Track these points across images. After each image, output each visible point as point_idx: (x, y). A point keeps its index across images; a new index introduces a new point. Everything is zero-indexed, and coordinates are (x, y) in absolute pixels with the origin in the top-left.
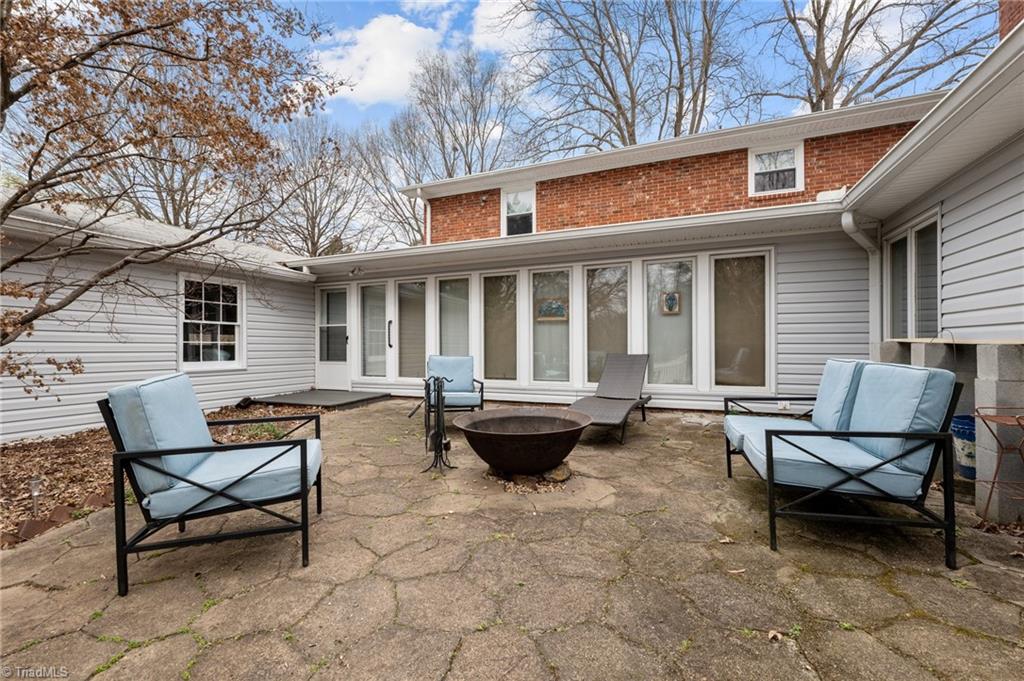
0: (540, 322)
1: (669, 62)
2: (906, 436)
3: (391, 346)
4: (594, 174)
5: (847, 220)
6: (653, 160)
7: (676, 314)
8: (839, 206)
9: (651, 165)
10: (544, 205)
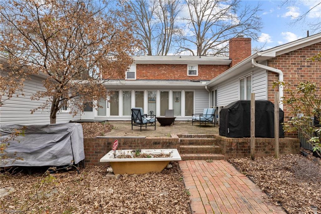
0: (149, 102)
1: (162, 26)
2: (212, 115)
3: (108, 107)
4: (152, 64)
5: (206, 87)
6: (167, 63)
7: (178, 102)
8: (205, 85)
9: (166, 65)
10: (139, 71)
